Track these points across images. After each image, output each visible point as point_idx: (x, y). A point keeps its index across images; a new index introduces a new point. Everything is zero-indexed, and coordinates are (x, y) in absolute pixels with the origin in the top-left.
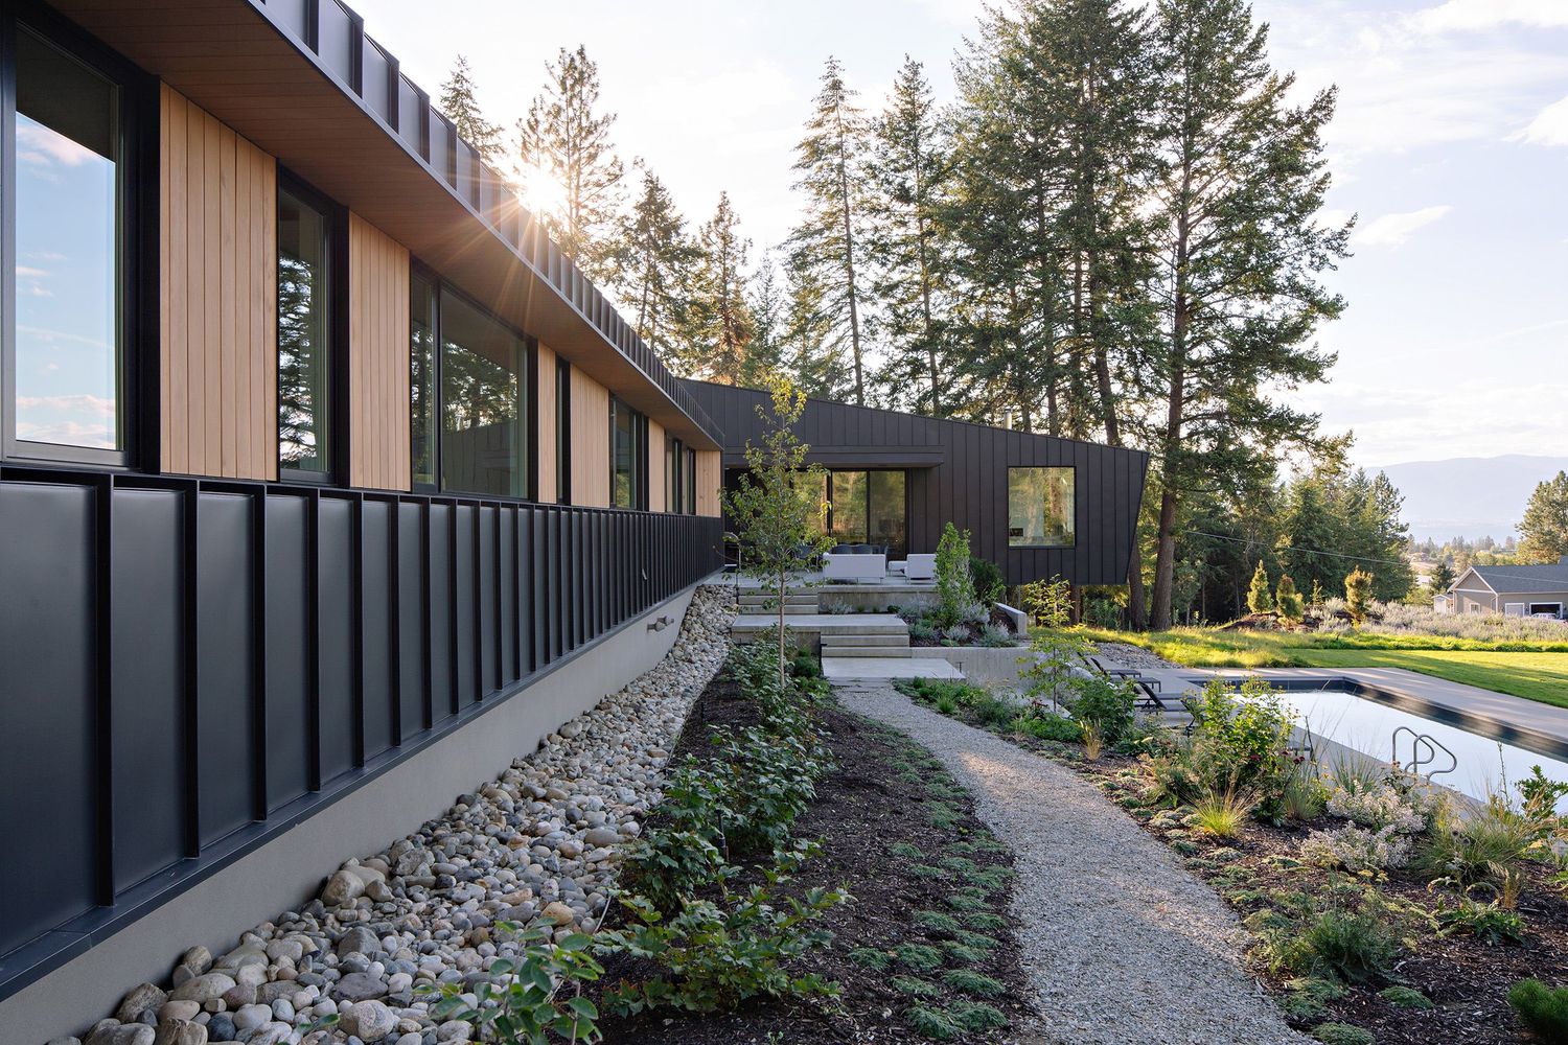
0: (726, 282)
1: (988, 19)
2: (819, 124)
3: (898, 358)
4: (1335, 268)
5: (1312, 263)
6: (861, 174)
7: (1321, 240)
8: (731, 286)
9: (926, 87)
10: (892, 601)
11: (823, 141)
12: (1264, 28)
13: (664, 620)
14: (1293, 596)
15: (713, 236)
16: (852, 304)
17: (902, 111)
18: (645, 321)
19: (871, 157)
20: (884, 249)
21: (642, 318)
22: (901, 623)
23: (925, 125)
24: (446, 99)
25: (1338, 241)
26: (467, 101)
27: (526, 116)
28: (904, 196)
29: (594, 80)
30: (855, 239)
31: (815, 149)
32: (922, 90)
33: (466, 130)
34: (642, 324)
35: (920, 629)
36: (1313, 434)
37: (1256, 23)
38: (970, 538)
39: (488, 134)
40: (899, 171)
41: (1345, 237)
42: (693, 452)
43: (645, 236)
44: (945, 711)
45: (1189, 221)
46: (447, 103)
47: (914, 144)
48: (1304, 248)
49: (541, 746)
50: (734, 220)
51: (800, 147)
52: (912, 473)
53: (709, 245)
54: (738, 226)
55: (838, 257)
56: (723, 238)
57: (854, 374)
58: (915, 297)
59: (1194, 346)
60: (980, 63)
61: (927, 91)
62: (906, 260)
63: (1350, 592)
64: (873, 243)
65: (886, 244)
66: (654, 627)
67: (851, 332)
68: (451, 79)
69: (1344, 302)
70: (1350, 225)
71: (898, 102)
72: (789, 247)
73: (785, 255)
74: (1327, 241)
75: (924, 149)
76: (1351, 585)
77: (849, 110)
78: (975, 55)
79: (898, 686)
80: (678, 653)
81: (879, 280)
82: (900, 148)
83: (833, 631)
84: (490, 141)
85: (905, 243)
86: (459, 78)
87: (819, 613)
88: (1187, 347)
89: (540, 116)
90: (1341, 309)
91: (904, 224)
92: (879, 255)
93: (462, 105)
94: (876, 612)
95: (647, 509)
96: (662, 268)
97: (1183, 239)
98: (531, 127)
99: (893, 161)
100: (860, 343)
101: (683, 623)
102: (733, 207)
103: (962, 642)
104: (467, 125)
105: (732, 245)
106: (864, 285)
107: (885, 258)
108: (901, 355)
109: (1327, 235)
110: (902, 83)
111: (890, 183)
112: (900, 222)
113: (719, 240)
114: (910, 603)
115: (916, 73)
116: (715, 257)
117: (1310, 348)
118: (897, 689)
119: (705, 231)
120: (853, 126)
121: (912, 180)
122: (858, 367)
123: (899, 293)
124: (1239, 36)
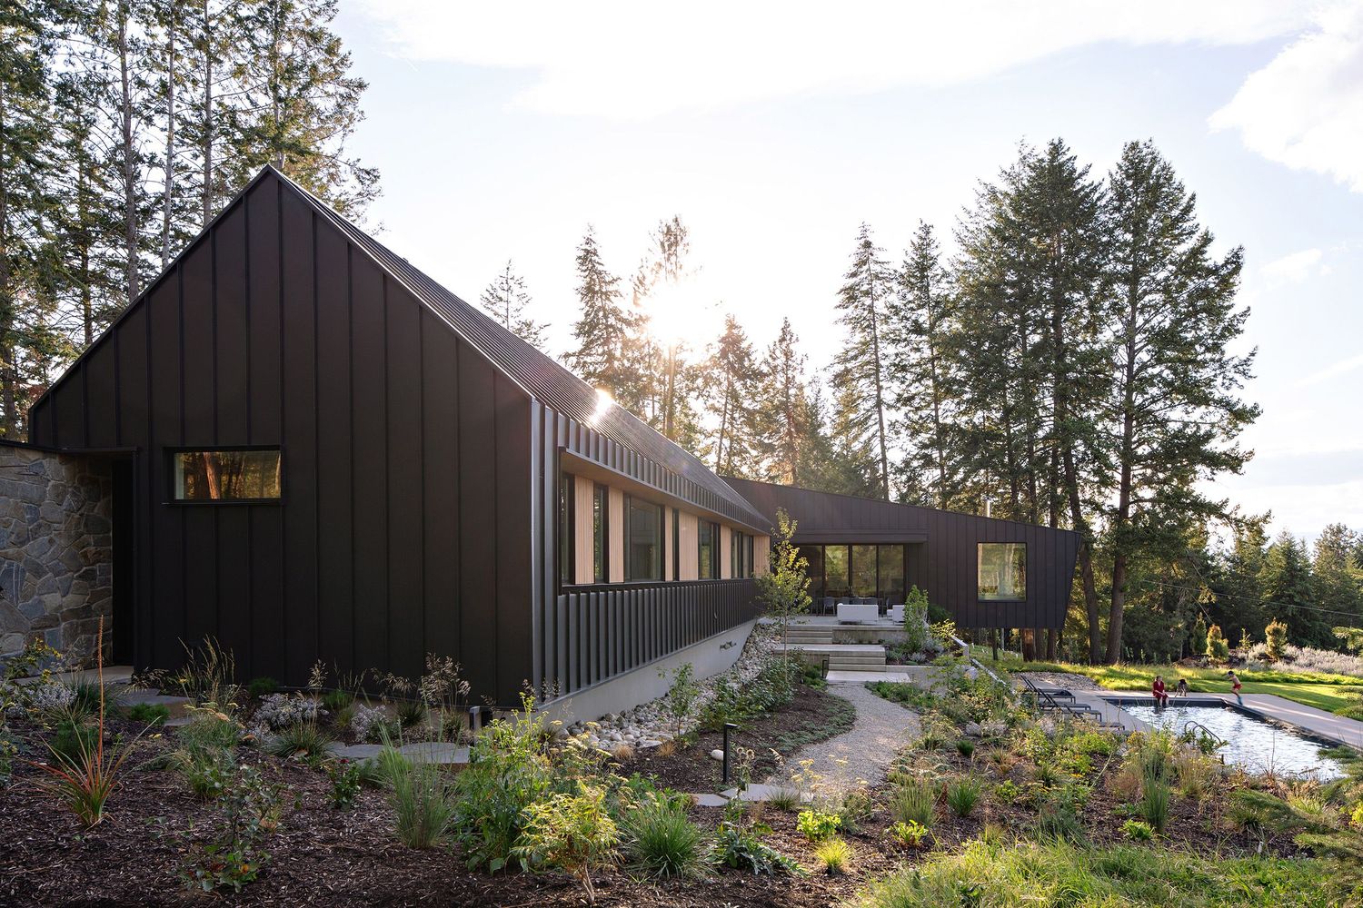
0: (788, 388)
1: (983, 190)
2: (854, 275)
3: (914, 453)
4: (1242, 387)
5: (1223, 384)
6: (886, 312)
7: (1231, 365)
8: (792, 391)
9: (936, 244)
10: (881, 636)
11: (857, 288)
12: (1193, 198)
13: (730, 644)
14: (1220, 641)
15: (778, 353)
16: (880, 412)
17: (917, 263)
18: (726, 426)
19: (894, 299)
20: (904, 369)
21: (724, 424)
22: (883, 650)
23: (936, 272)
24: (580, 258)
25: (1243, 367)
26: (594, 258)
27: (637, 273)
28: (918, 329)
29: (685, 241)
30: (882, 362)
31: (851, 295)
32: (933, 246)
33: (594, 280)
34: (723, 428)
35: (893, 654)
36: (1236, 514)
37: (1188, 193)
38: (928, 595)
39: (610, 282)
40: (914, 310)
41: (1249, 363)
42: (752, 537)
43: (725, 361)
44: (884, 696)
45: (1136, 348)
46: (580, 261)
47: (925, 289)
48: (1218, 372)
49: (666, 695)
50: (794, 339)
51: (841, 292)
52: (908, 547)
53: (774, 359)
54: (797, 343)
55: (868, 376)
56: (786, 354)
57: (881, 465)
58: (929, 405)
59: (1140, 445)
60: (976, 226)
61: (937, 247)
62: (919, 378)
63: (1269, 638)
64: (895, 365)
65: (905, 366)
66: (724, 647)
67: (879, 434)
68: (584, 241)
69: (1260, 409)
70: (1253, 354)
71: (914, 256)
72: (832, 369)
73: (829, 375)
74: (1235, 367)
75: (934, 291)
76: (1269, 633)
77: (877, 262)
78: (972, 220)
79: (867, 686)
80: (739, 664)
81: (901, 393)
82: (915, 292)
83: (837, 654)
84: (611, 288)
85: (919, 364)
86: (589, 241)
87: (833, 643)
88: (1133, 447)
89: (647, 272)
90: (1259, 414)
91: (918, 350)
92: (899, 375)
93: (591, 260)
94: (870, 643)
95: (720, 578)
96: (738, 385)
97: (1131, 361)
98: (641, 282)
99: (910, 302)
100: (886, 443)
101: (744, 647)
102: (792, 329)
103: (920, 663)
104: (595, 277)
105: (792, 359)
106: (889, 397)
107: (904, 377)
108: (917, 451)
109: (1236, 361)
110: (917, 241)
111: (907, 319)
112: (915, 349)
113: (782, 355)
114: (892, 638)
115: (928, 233)
116: (779, 368)
117: (1233, 446)
118: (866, 687)
119: (772, 349)
120: (880, 276)
121: (924, 316)
122: (884, 460)
123: (916, 402)
124: (1175, 202)
